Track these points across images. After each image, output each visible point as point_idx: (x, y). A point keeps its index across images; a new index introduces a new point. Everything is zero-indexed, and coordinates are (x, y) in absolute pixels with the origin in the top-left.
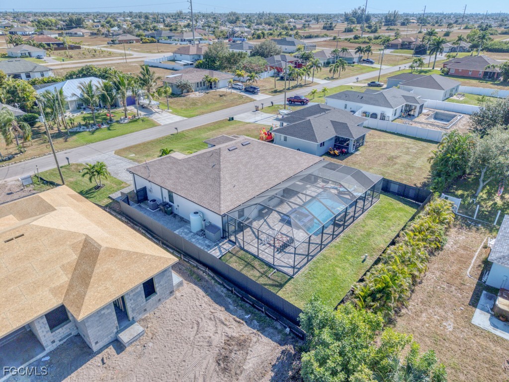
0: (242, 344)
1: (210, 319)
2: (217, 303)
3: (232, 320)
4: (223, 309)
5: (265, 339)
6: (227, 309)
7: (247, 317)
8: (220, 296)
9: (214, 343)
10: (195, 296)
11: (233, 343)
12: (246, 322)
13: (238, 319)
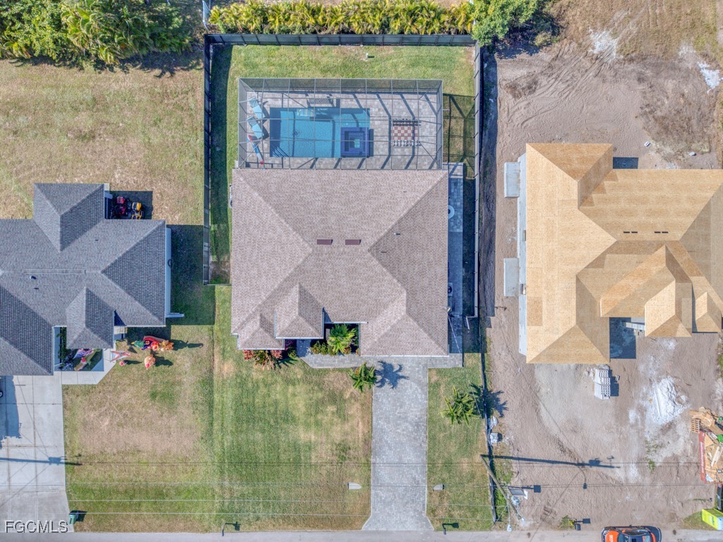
0: (513, 88)
1: (512, 121)
2: (497, 129)
3: (502, 108)
4: (498, 121)
5: (500, 77)
6: (496, 118)
7: (492, 101)
8: (490, 134)
9: (526, 102)
10: (506, 147)
11: (517, 92)
12: (496, 98)
13: (499, 104)
